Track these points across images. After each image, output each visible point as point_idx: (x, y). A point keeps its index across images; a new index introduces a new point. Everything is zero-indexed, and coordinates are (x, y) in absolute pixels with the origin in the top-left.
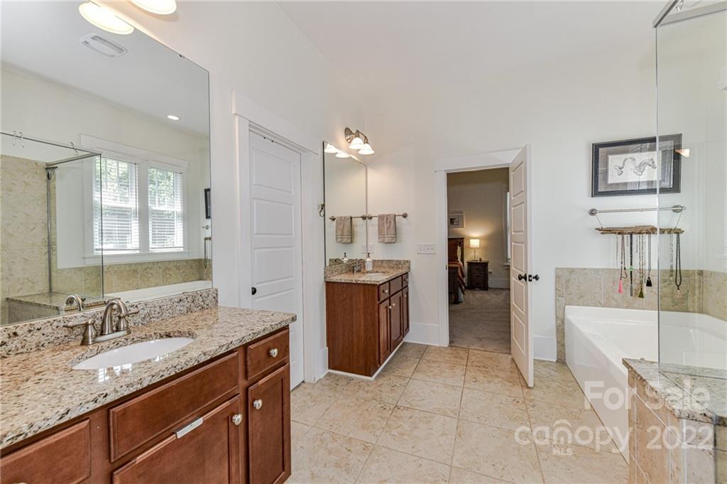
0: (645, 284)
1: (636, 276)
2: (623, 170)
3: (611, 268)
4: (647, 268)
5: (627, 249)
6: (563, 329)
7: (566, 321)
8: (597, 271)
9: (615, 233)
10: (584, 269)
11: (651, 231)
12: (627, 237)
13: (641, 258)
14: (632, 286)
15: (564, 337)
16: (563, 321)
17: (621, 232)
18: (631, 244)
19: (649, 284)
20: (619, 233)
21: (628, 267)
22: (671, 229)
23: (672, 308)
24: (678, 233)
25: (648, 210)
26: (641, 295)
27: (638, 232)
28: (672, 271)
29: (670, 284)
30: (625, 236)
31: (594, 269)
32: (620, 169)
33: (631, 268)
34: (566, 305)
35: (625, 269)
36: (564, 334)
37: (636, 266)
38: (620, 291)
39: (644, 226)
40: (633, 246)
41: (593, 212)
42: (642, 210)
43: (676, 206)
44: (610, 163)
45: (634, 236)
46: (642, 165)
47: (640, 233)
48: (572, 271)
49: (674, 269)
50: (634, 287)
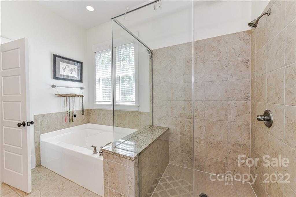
0: (74, 116)
1: (71, 114)
2: (65, 70)
3: (62, 111)
4: (74, 110)
5: (68, 103)
6: (40, 148)
7: (41, 143)
8: (55, 114)
9: (63, 96)
10: (50, 114)
11: (75, 96)
12: (68, 98)
13: (72, 106)
14: (69, 118)
15: (40, 151)
16: (39, 144)
17: (65, 96)
18: (69, 101)
19: (75, 116)
20: (65, 97)
21: (68, 110)
22: (81, 95)
23: (81, 123)
24: (83, 97)
25: (74, 88)
26: (73, 121)
27: (71, 96)
28: (81, 110)
29: (80, 115)
30: (67, 98)
31: (54, 113)
32: (65, 69)
33: (69, 111)
34: (40, 134)
35: (67, 111)
36: (40, 150)
37: (71, 110)
38: (65, 121)
39: (73, 94)
40: (70, 102)
41: (53, 86)
42: (72, 88)
43: (82, 87)
44: (60, 65)
45: (70, 97)
46: (72, 70)
47: (72, 97)
48: (44, 115)
49: (82, 109)
50: (70, 118)
